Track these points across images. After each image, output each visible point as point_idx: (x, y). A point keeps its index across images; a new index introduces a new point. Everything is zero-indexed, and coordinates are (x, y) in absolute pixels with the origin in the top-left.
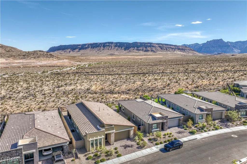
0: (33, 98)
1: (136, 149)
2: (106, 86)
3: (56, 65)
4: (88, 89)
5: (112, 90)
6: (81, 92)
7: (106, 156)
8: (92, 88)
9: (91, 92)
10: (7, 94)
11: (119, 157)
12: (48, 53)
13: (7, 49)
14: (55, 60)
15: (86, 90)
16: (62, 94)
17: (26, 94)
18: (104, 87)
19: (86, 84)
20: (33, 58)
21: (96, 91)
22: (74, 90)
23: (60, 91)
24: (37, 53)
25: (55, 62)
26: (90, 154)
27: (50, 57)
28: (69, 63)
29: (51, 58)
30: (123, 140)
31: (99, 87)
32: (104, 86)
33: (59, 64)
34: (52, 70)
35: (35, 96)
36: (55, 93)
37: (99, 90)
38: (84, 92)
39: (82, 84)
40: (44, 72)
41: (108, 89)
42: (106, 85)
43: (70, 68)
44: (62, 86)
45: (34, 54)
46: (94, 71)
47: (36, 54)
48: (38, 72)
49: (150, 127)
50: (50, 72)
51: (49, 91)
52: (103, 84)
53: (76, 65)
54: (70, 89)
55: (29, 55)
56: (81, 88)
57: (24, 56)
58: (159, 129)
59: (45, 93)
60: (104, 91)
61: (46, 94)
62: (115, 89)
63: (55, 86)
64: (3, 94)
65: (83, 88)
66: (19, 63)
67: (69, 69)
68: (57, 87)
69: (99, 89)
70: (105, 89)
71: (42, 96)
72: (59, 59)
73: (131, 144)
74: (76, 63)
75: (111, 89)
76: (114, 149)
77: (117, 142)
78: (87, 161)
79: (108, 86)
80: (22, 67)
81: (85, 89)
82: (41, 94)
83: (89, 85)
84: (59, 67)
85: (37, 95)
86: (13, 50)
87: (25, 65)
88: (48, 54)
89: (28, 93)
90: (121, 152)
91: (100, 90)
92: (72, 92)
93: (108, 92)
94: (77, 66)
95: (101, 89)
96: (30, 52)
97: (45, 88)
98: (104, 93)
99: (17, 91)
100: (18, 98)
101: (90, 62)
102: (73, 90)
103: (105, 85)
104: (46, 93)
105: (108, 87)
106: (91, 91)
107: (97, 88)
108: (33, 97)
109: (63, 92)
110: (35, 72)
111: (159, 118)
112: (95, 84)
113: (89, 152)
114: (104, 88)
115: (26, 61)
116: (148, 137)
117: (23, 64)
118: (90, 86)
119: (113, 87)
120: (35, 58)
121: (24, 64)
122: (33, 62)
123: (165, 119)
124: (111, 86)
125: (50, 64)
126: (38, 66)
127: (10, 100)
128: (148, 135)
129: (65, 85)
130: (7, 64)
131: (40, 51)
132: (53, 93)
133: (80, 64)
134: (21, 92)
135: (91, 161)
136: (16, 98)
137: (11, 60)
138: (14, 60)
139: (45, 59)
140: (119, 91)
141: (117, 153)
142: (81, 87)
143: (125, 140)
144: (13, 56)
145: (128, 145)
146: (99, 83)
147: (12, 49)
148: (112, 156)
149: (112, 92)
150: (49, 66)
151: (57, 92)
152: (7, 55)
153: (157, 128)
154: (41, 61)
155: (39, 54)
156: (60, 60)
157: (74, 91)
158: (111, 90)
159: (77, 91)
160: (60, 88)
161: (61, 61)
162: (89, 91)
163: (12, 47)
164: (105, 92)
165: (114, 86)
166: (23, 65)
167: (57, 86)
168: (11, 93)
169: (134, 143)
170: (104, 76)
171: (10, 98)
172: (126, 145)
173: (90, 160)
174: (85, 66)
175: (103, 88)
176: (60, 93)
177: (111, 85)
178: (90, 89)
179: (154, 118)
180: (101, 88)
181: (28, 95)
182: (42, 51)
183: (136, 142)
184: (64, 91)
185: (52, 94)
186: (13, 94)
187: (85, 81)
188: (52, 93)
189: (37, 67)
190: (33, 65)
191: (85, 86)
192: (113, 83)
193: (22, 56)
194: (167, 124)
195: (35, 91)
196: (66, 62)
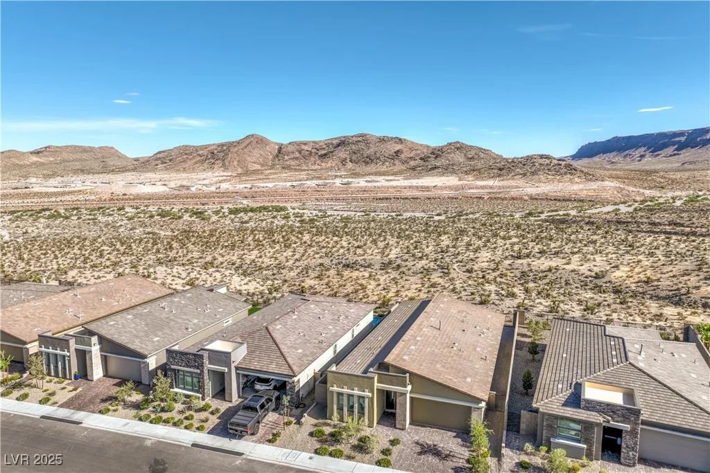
0: (442, 274)
1: (450, 470)
2: (667, 275)
3: (574, 196)
4: (597, 277)
5: (683, 291)
6: (571, 282)
7: (355, 447)
8: (613, 275)
9: (604, 285)
10: (397, 258)
11: (380, 465)
12: (560, 162)
13: (469, 153)
14: (576, 183)
15: (591, 277)
16: (515, 279)
17: (432, 264)
18: (659, 276)
19: (605, 259)
20: (520, 176)
21: (620, 285)
22: (553, 271)
23: (513, 269)
24: (534, 162)
25: (575, 187)
26: (328, 425)
27: (566, 173)
28: (616, 192)
29: (569, 176)
30: (442, 431)
31: (639, 273)
32: (662, 273)
33: (583, 194)
34: (556, 211)
35: (446, 271)
36: (498, 273)
37: (634, 285)
38: (582, 284)
39: (589, 256)
40: (530, 214)
41: (671, 284)
42: (668, 272)
43: (614, 207)
44: (528, 256)
45: (524, 165)
46: (682, 222)
47: (530, 166)
48: (514, 214)
49: (545, 423)
50: (549, 214)
51: (487, 264)
52: (663, 265)
53: (638, 198)
54: (542, 268)
55: (513, 166)
56: (581, 268)
57: (500, 169)
58: (585, 446)
59: (472, 269)
60: (652, 288)
61: (476, 271)
62: (698, 288)
63: (511, 253)
64: (390, 256)
65: (584, 269)
66: (483, 187)
67: (610, 208)
68: (515, 257)
69: (637, 280)
70: (660, 283)
71: (465, 274)
72: (591, 180)
73: (451, 452)
74: (642, 191)
75: (680, 285)
76: (390, 441)
77: (420, 428)
78: (308, 437)
79: (674, 276)
80: (486, 198)
81: (589, 273)
82: (464, 269)
83: (611, 264)
84: (582, 201)
85: (454, 269)
86: (482, 155)
87: (496, 193)
88: (560, 165)
89: (438, 263)
90: (401, 456)
91: (639, 284)
92: (546, 276)
93: (663, 294)
94: (643, 202)
95: (644, 281)
96: (518, 158)
97: (485, 255)
98: (648, 296)
99: (420, 255)
100: (414, 269)
101: (700, 191)
102: (550, 270)
103: (665, 271)
104: (475, 268)
105: (674, 279)
106: (606, 283)
107: (631, 277)
108: (443, 272)
109: (522, 272)
110: (508, 214)
111: (593, 406)
112: (634, 262)
113: (329, 421)
114: (658, 280)
115: (501, 184)
116: (527, 454)
117: (491, 191)
118: (613, 267)
119: (693, 280)
120: (524, 175)
121: (494, 191)
122: (517, 187)
123: (625, 419)
124: (686, 278)
125: (559, 194)
126: (526, 198)
127: (396, 272)
128: (529, 447)
129: (540, 253)
130: (457, 188)
131: (542, 157)
132: (494, 270)
133: (659, 195)
134: (425, 258)
135: (315, 442)
136: (409, 269)
137: (469, 180)
138: (477, 179)
139: (550, 177)
140: (707, 300)
141: (387, 455)
142: (582, 265)
143: (450, 433)
144: (476, 170)
145: (440, 449)
146: (651, 261)
147: (481, 153)
148: (368, 453)
149: (680, 299)
150: (555, 200)
151: (504, 270)
152: (465, 169)
153: (579, 441)
154: (537, 185)
155: (537, 164)
156: (592, 183)
157: (553, 273)
158: (678, 289)
159: (562, 275)
160: (520, 261)
161: (594, 185)
162: (599, 282)
163: (481, 149)
164: (651, 292)
165: (702, 277)
166: (490, 193)
167: (515, 254)
168: (406, 256)
169: (462, 452)
170: (694, 241)
171: (399, 266)
172: (435, 446)
173: (316, 438)
174: (674, 202)
175: (655, 278)
176: (512, 275)
177: (689, 275)
178: (603, 277)
179: (575, 399)
180: (646, 279)
181: (436, 267)
182: (548, 157)
183: (474, 454)
184: (526, 269)
185: (489, 274)
186: (409, 260)
187: (611, 249)
188: (491, 271)
189: (521, 199)
190: (514, 193)
191: (599, 263)
192: (705, 266)
193: (496, 171)
194: (635, 444)
195: (456, 260)
196: (610, 186)
